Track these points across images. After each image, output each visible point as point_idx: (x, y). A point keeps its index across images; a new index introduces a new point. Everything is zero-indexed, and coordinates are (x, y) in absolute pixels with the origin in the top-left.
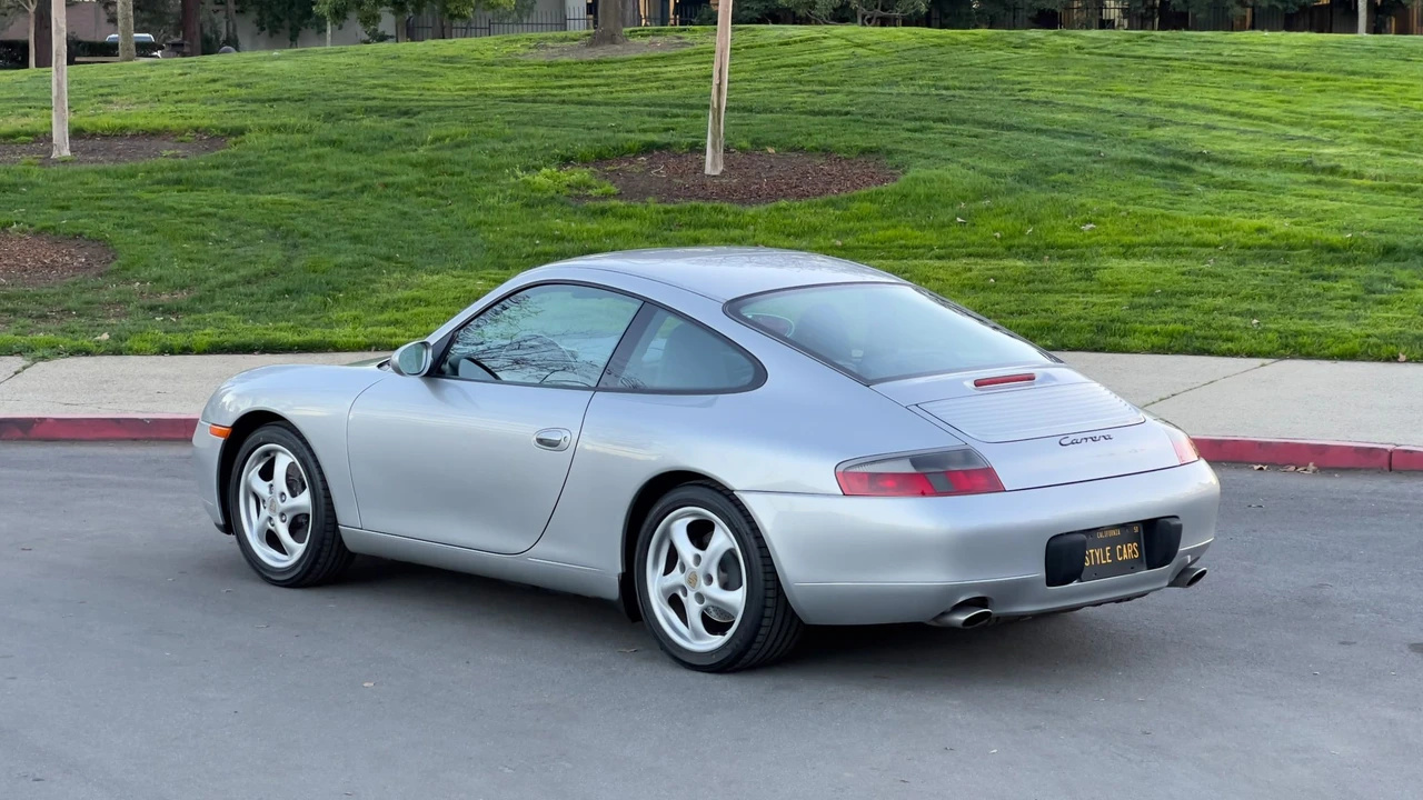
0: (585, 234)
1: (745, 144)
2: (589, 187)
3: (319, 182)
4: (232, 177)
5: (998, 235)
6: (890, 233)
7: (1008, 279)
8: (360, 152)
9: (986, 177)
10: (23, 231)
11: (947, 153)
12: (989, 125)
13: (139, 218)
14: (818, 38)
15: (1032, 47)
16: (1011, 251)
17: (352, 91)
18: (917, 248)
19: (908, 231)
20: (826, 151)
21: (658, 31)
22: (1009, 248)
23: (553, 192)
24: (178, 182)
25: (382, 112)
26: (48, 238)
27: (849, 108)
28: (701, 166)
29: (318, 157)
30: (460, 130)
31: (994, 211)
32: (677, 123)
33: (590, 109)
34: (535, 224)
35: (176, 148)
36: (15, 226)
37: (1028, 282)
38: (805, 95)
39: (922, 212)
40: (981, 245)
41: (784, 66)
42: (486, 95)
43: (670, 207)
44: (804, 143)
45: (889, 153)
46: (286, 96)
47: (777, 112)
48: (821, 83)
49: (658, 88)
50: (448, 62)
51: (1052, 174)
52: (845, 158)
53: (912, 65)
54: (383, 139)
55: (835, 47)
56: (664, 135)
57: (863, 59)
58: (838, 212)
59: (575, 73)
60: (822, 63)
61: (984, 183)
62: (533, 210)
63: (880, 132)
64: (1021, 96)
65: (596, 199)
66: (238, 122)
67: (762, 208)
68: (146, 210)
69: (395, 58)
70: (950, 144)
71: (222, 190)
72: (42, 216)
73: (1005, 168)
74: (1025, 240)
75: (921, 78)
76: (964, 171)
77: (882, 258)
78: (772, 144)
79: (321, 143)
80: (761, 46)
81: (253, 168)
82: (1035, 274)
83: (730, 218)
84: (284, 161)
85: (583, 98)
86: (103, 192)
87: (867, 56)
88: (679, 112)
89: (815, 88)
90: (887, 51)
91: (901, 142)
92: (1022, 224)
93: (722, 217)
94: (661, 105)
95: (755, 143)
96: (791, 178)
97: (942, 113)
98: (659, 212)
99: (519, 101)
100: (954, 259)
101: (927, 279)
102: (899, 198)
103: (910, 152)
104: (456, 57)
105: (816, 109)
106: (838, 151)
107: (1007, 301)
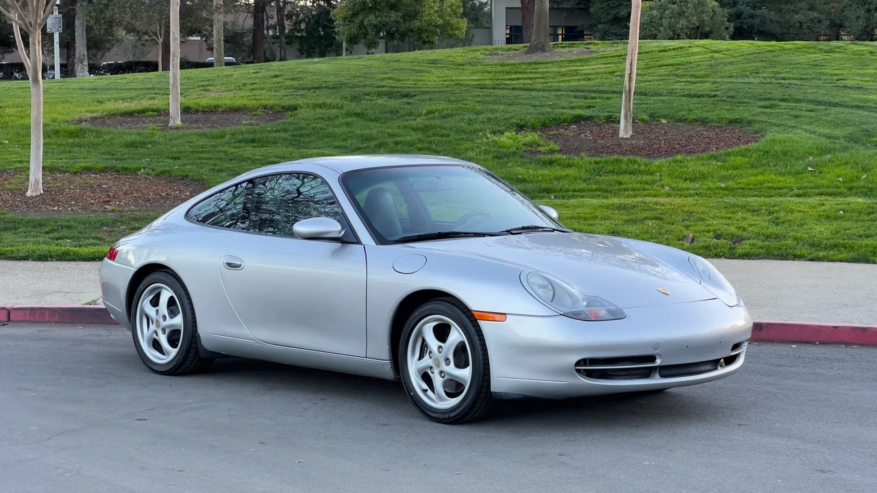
0: (540, 177)
1: (645, 117)
2: (539, 145)
3: (349, 141)
4: (290, 137)
5: (841, 179)
6: (760, 178)
7: (853, 211)
8: (377, 121)
9: (824, 139)
10: (148, 174)
11: (792, 123)
12: (820, 103)
13: (226, 165)
14: (685, 47)
15: (839, 52)
16: (852, 191)
17: (368, 82)
18: (781, 189)
19: (773, 176)
20: (703, 122)
21: (572, 44)
22: (850, 189)
23: (514, 149)
24: (253, 141)
25: (390, 95)
26: (164, 178)
27: (715, 93)
28: (616, 132)
29: (348, 124)
30: (445, 106)
31: (836, 163)
32: (596, 103)
33: (534, 93)
34: (504, 170)
35: (251, 119)
36: (142, 170)
37: (869, 214)
38: (683, 84)
39: (781, 163)
40: (829, 187)
41: (665, 66)
42: (460, 84)
43: (598, 159)
44: (687, 116)
45: (750, 122)
46: (324, 85)
47: (664, 96)
48: (692, 76)
49: (579, 80)
50: (432, 63)
51: (873, 137)
52: (718, 127)
53: (756, 64)
54: (392, 112)
55: (698, 53)
56: (587, 110)
57: (719, 60)
58: (719, 164)
59: (520, 70)
60: (691, 63)
61: (824, 144)
62: (501, 161)
63: (741, 108)
64: (839, 83)
65: (544, 153)
66: (292, 102)
67: (663, 161)
68: (231, 160)
69: (396, 61)
70: (794, 116)
71: (283, 146)
72: (161, 164)
73: (838, 132)
74: (862, 184)
75: (763, 72)
76: (808, 135)
77: (756, 196)
78: (665, 117)
79: (349, 115)
80: (646, 52)
81: (304, 131)
82: (873, 208)
83: (642, 168)
84: (324, 127)
85: (529, 86)
86: (202, 148)
87: (722, 59)
88: (596, 95)
89: (689, 79)
90: (735, 55)
91: (757, 115)
92: (857, 172)
93: (636, 166)
94: (583, 91)
95: (651, 116)
96: (681, 140)
97: (784, 95)
98: (590, 163)
99: (484, 88)
100: (809, 197)
101: (792, 211)
102: (762, 154)
103: (765, 122)
104: (438, 60)
105: (692, 93)
106: (712, 121)
107: (857, 228)
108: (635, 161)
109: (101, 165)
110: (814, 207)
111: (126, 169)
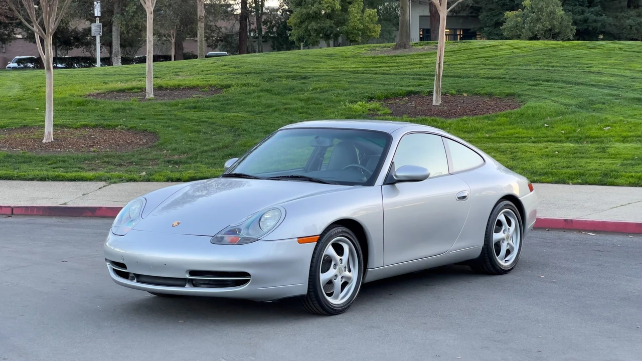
1: (453, 92)
2: (379, 110)
3: (257, 108)
4: (219, 106)
5: (563, 132)
6: (512, 131)
7: (565, 152)
8: (279, 95)
9: (562, 106)
10: (123, 129)
11: (546, 95)
12: (569, 83)
13: (173, 123)
14: (498, 45)
15: (598, 48)
17: (283, 69)
18: (524, 138)
19: (521, 130)
20: (490, 95)
21: (427, 43)
22: (568, 138)
23: (361, 112)
24: (195, 108)
25: (294, 78)
26: (132, 131)
27: (505, 76)
28: (431, 101)
29: (259, 97)
30: (326, 85)
31: (563, 121)
33: (387, 76)
35: (199, 94)
36: (119, 126)
37: (574, 153)
38: (486, 70)
39: (529, 122)
40: (554, 136)
41: (480, 58)
42: (342, 71)
44: (481, 91)
45: (519, 95)
46: (253, 71)
47: (472, 78)
48: (495, 65)
49: (420, 68)
50: (329, 56)
51: (594, 105)
52: (499, 98)
53: (539, 57)
54: (290, 89)
55: (505, 49)
56: (417, 88)
57: (517, 54)
58: (489, 122)
59: (384, 61)
60: (497, 56)
61: (561, 109)
63: (516, 86)
64: (587, 70)
65: (380, 116)
66: (229, 83)
67: (455, 120)
68: (177, 120)
70: (548, 91)
71: (213, 111)
72: (132, 122)
73: (573, 102)
74: (575, 134)
75: (541, 62)
76: (553, 103)
77: (507, 142)
78: (466, 92)
79: (262, 91)
80: (471, 49)
81: (229, 102)
82: (578, 150)
84: (244, 98)
85: (385, 72)
86: (162, 112)
87: (519, 53)
88: (426, 77)
89: (491, 67)
90: (529, 50)
91: (526, 91)
92: (575, 127)
94: (419, 75)
95: (458, 91)
96: (471, 107)
97: (548, 78)
99: (356, 73)
100: (540, 143)
101: (526, 152)
102: (519, 116)
103: (529, 95)
104: (333, 54)
105: (489, 76)
106: (496, 95)
107: (562, 162)
108: (436, 120)
109: (94, 123)
110: (541, 149)
111: (109, 125)
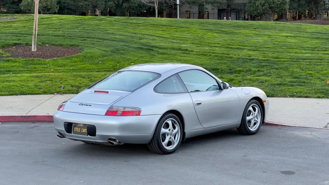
0: (6, 66)
1: (40, 43)
2: (2, 54)
5: (111, 66)
6: (84, 66)
9: (103, 52)
11: (92, 46)
12: (100, 39)
14: (50, 17)
15: (104, 20)
18: (91, 69)
19: (88, 65)
20: (61, 45)
21: (7, 15)
22: (114, 69)
27: (64, 35)
28: (30, 49)
31: (108, 60)
32: (21, 38)
38: (52, 31)
39: (91, 60)
40: (107, 68)
41: (44, 24)
43: (26, 59)
44: (56, 43)
45: (78, 46)
47: (46, 36)
48: (54, 28)
49: (13, 29)
51: (120, 51)
52: (67, 47)
53: (77, 24)
55: (55, 20)
56: (18, 41)
57: (63, 23)
58: (69, 61)
60: (53, 23)
63: (74, 41)
64: (106, 32)
65: (5, 57)
67: (49, 60)
70: (92, 44)
73: (108, 49)
74: (118, 67)
75: (79, 27)
76: (98, 50)
77: (83, 72)
78: (47, 44)
83: (43, 62)
87: (64, 22)
88: (20, 35)
89: (54, 30)
90: (69, 21)
91: (80, 43)
92: (116, 63)
93: (40, 62)
94: (15, 34)
95: (42, 43)
96: (55, 52)
97: (88, 36)
98: (23, 61)
100: (101, 72)
101: (96, 77)
102: (83, 57)
103: (83, 46)
105: (56, 35)
106: (64, 45)
108: (40, 60)
110: (103, 76)
